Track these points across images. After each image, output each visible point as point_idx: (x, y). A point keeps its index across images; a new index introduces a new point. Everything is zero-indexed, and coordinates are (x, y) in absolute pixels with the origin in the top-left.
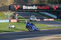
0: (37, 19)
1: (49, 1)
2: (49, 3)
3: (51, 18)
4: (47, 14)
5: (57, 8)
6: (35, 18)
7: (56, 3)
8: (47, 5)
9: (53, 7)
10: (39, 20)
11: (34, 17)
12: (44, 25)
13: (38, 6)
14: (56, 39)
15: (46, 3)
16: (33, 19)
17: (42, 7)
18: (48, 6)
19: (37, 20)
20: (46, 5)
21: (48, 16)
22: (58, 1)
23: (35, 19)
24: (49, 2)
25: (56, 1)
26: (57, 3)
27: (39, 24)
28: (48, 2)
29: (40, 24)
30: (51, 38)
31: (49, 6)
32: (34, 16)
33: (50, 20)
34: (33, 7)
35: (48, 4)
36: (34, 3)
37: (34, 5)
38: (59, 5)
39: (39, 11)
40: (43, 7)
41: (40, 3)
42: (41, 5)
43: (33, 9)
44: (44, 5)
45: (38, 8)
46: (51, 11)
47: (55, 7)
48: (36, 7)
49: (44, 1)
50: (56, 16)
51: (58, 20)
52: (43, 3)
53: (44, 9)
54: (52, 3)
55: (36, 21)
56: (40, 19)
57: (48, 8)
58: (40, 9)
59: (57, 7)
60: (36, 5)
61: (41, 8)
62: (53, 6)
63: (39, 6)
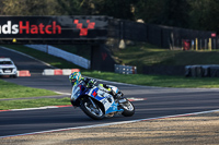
0: (19, 69)
1: (63, 5)
2: (63, 14)
3: (71, 66)
4: (53, 50)
5: (90, 32)
6: (13, 66)
7: (86, 12)
8: (56, 19)
9: (75, 26)
10: (27, 73)
11: (9, 63)
12: (44, 91)
13: (24, 25)
14: (88, 139)
15: (51, 13)
16: (4, 70)
17: (36, 28)
18: (58, 24)
19: (18, 73)
20: (52, 20)
21: (60, 59)
22: (93, 6)
23: (11, 69)
24: (62, 9)
25: (86, 6)
26: (90, 14)
27: (26, 89)
28: (57, 8)
29: (30, 89)
30: (70, 137)
31: (63, 23)
32: (8, 60)
33: (67, 72)
34: (4, 26)
35: (60, 17)
36: (10, 13)
37: (9, 19)
38: (100, 19)
39: (27, 42)
40: (41, 26)
41: (31, 11)
42: (33, 21)
43: (5, 32)
44: (44, 18)
45: (24, 31)
46: (70, 42)
47: (84, 27)
48: (15, 26)
49: (44, 6)
50: (86, 60)
51: (95, 72)
52: (41, 13)
53: (46, 35)
54: (73, 13)
55: (14, 76)
56: (31, 69)
57: (60, 29)
58: (31, 35)
59: (92, 25)
60: (15, 21)
61: (34, 30)
62: (76, 21)
63: (27, 23)
